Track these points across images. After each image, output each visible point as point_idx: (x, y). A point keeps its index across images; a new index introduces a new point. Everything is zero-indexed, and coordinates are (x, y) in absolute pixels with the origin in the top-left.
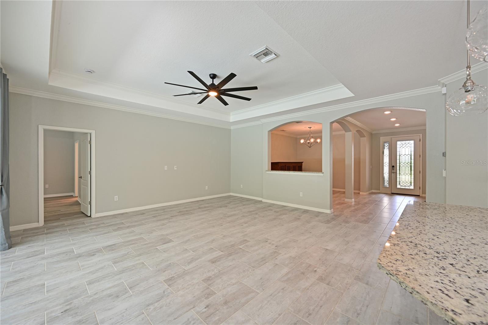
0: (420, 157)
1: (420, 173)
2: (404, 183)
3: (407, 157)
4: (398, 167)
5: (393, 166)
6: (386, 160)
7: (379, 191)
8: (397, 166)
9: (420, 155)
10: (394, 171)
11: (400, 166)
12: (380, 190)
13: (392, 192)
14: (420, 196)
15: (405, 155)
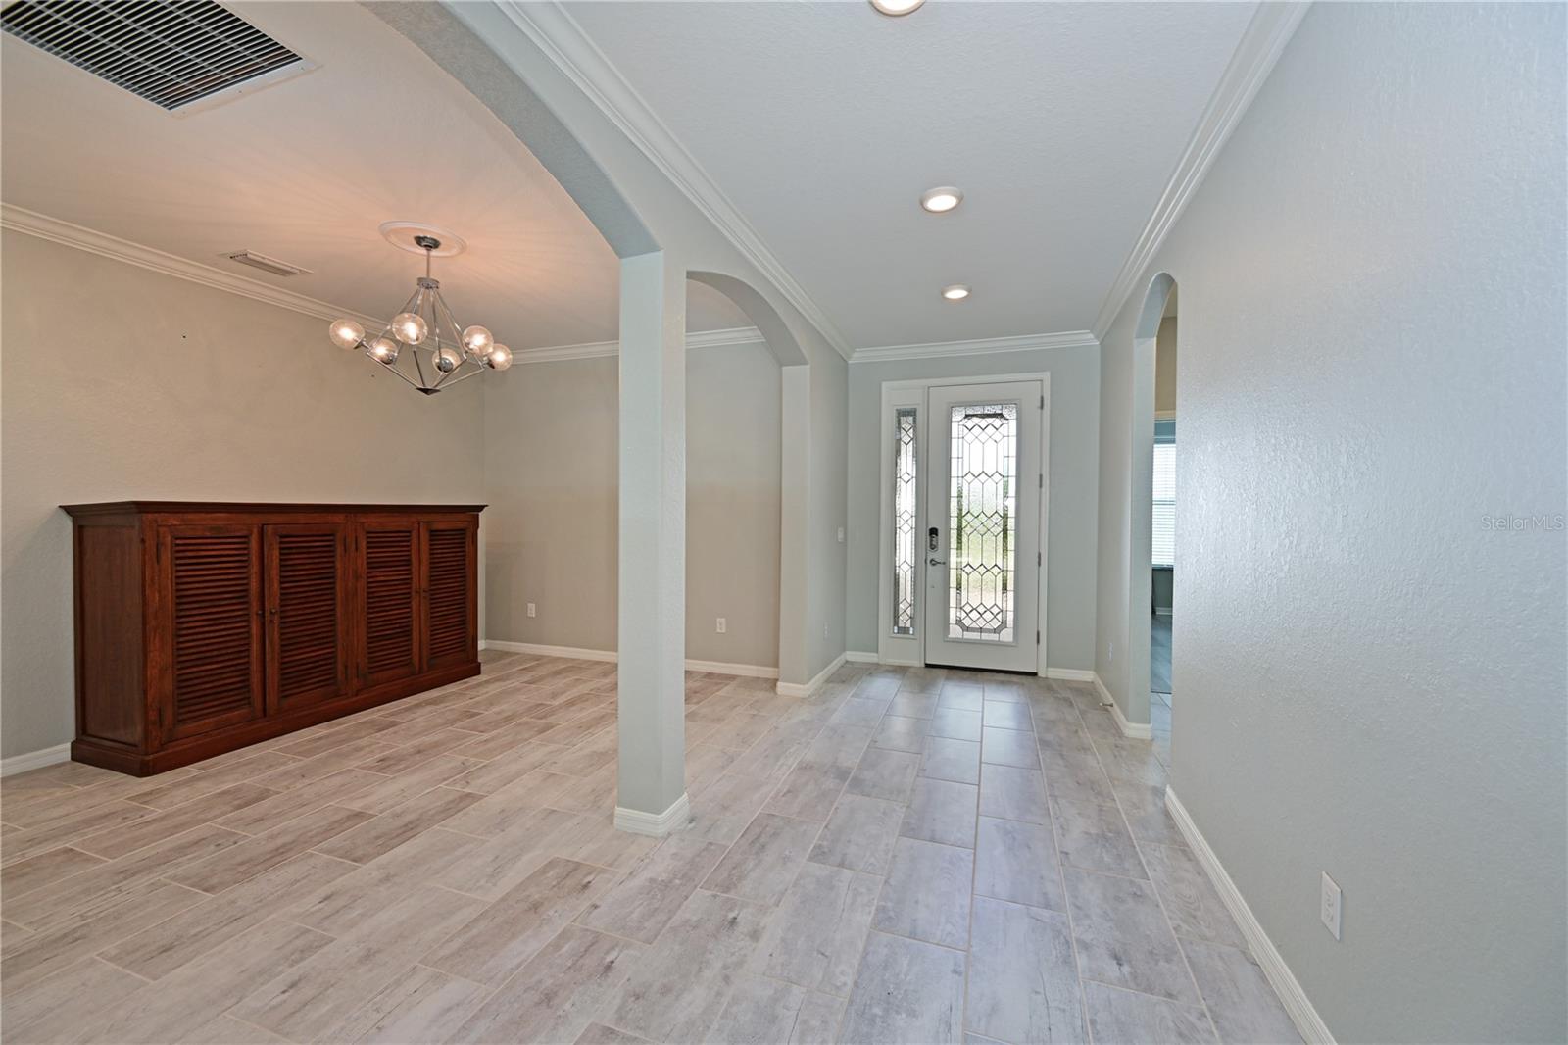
0: (1041, 486)
1: (1039, 564)
2: (974, 615)
3: (990, 485)
4: (955, 532)
5: (933, 532)
6: (906, 500)
7: (870, 657)
8: (948, 530)
9: (1041, 476)
10: (937, 555)
11: (960, 530)
12: (877, 652)
13: (928, 662)
14: (1040, 675)
15: (983, 478)
